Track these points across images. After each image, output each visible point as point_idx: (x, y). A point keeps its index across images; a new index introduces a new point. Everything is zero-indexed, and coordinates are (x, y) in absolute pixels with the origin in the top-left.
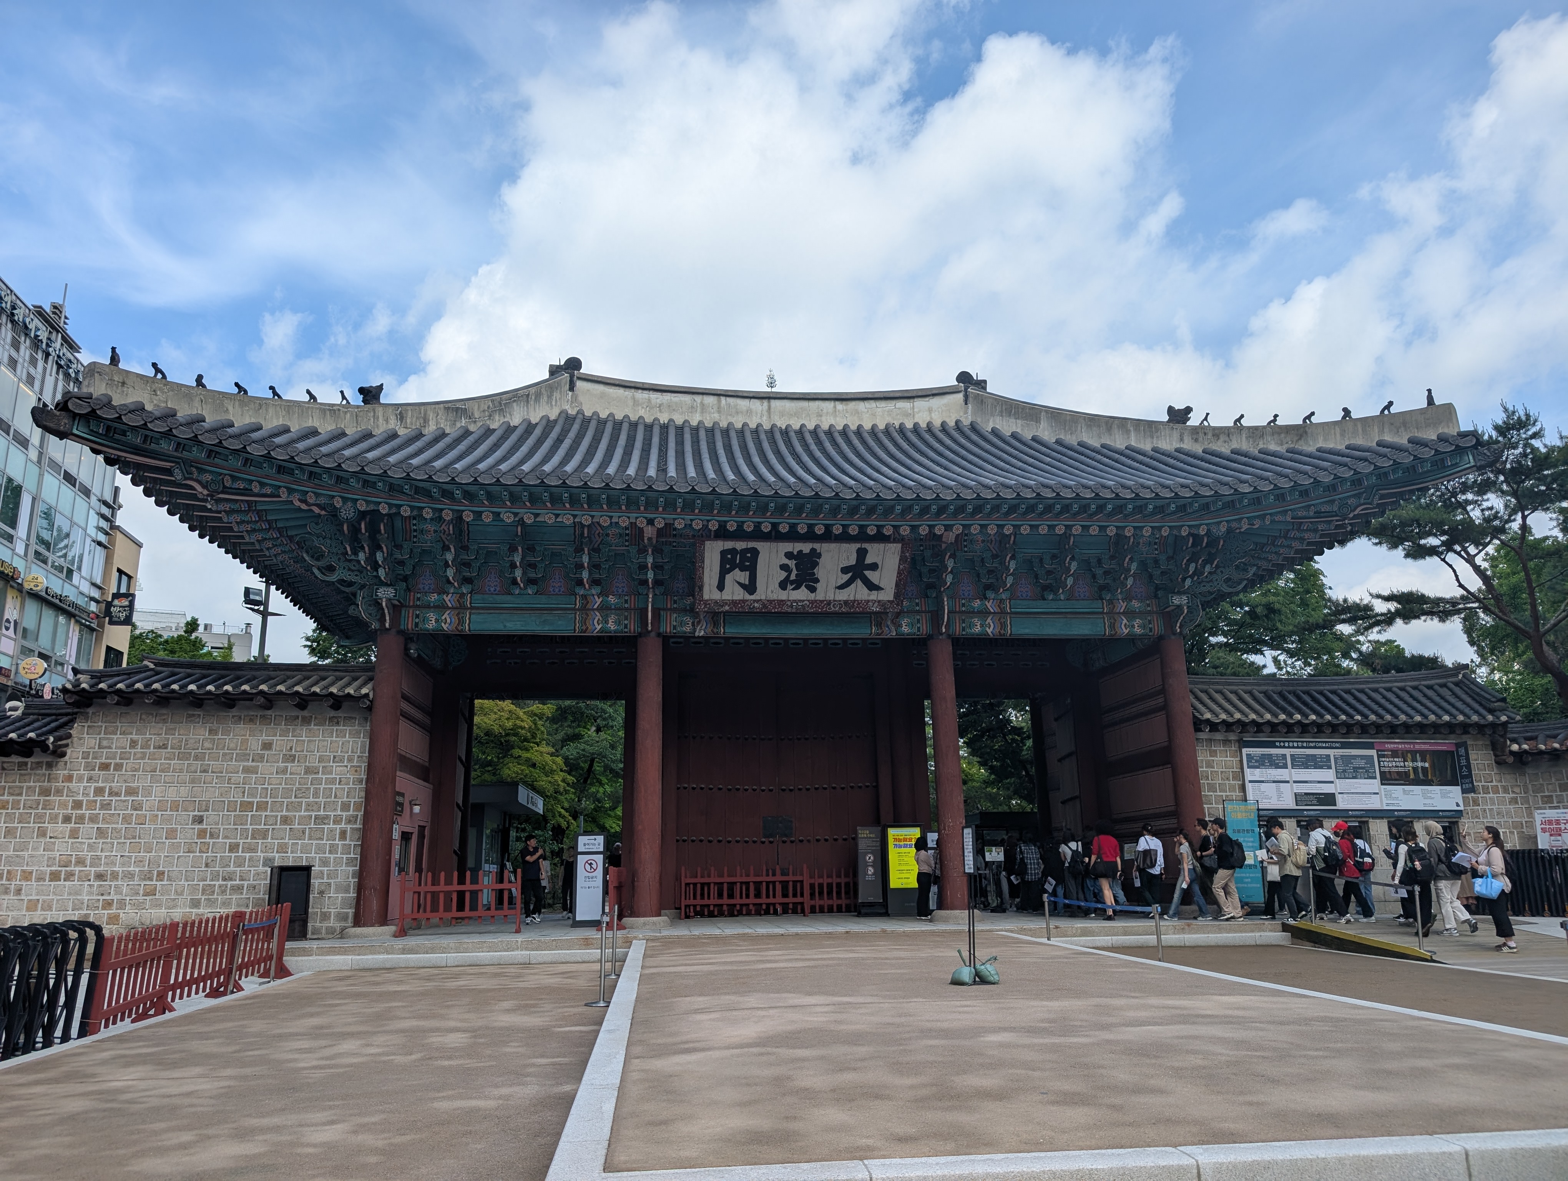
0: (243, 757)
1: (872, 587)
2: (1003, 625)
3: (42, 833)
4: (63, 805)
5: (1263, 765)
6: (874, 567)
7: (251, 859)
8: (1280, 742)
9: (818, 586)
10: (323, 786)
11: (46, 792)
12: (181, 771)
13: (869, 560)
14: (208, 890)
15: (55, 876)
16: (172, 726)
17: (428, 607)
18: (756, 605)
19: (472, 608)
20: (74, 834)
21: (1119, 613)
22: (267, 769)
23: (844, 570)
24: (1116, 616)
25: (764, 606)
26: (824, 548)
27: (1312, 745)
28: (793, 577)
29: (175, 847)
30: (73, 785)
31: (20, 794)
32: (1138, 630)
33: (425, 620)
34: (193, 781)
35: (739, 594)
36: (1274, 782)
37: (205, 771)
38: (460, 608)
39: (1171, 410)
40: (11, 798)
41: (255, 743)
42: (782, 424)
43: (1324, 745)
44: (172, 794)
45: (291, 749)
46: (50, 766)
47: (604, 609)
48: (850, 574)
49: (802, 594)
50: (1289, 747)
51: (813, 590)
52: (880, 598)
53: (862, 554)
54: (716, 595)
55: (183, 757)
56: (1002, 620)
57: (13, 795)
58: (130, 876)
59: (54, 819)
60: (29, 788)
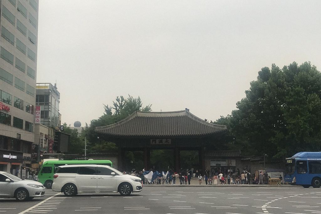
25: (157, 144)
26: (163, 139)
35: (154, 144)
36: (214, 163)
39: (205, 119)
42: (162, 116)
50: (216, 159)
53: (167, 140)
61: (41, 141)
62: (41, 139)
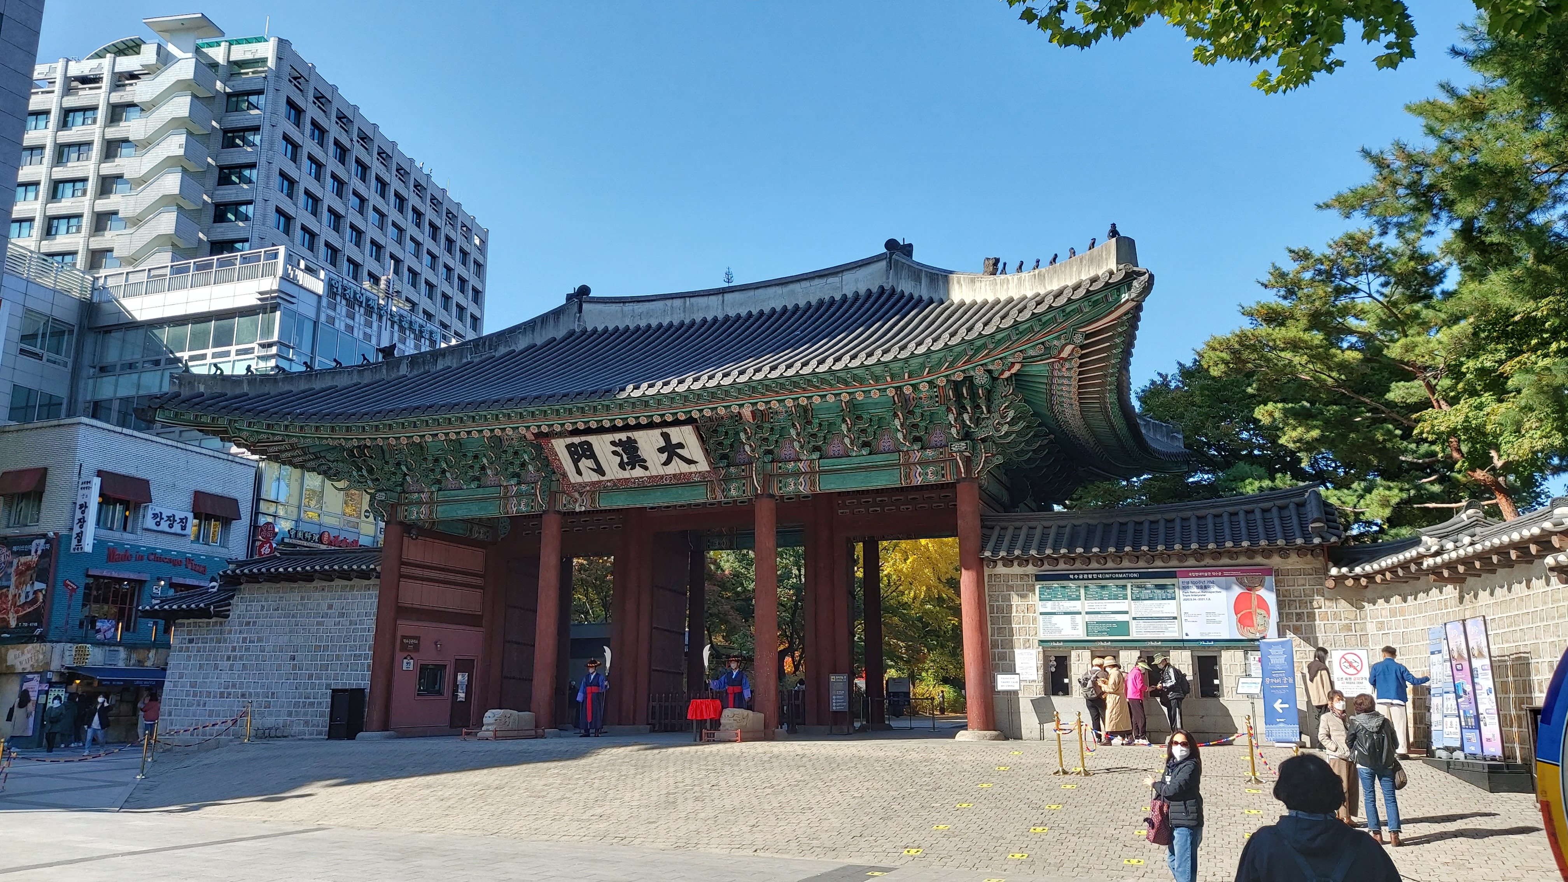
0: (317, 615)
1: (690, 462)
2: (813, 484)
4: (227, 649)
5: (1055, 597)
6: (681, 446)
7: (321, 684)
8: (1074, 574)
9: (647, 464)
10: (359, 634)
12: (284, 625)
13: (674, 441)
15: (222, 695)
16: (282, 595)
17: (411, 503)
18: (609, 484)
19: (438, 502)
20: (231, 668)
21: (914, 464)
22: (330, 621)
23: (661, 450)
24: (912, 467)
25: (615, 485)
26: (636, 435)
27: (1107, 576)
28: (626, 460)
30: (232, 635)
31: (207, 643)
32: (932, 479)
33: (411, 513)
34: (290, 632)
35: (595, 477)
36: (1066, 613)
37: (296, 625)
38: (431, 502)
43: (1121, 576)
44: (280, 641)
45: (343, 607)
47: (519, 495)
48: (666, 454)
49: (638, 472)
50: (1083, 579)
51: (646, 468)
52: (700, 470)
53: (666, 436)
54: (579, 479)
55: (288, 616)
56: (812, 478)
57: (203, 643)
58: (257, 695)
59: (222, 658)
60: (211, 638)
61: (78, 515)
62: (80, 501)
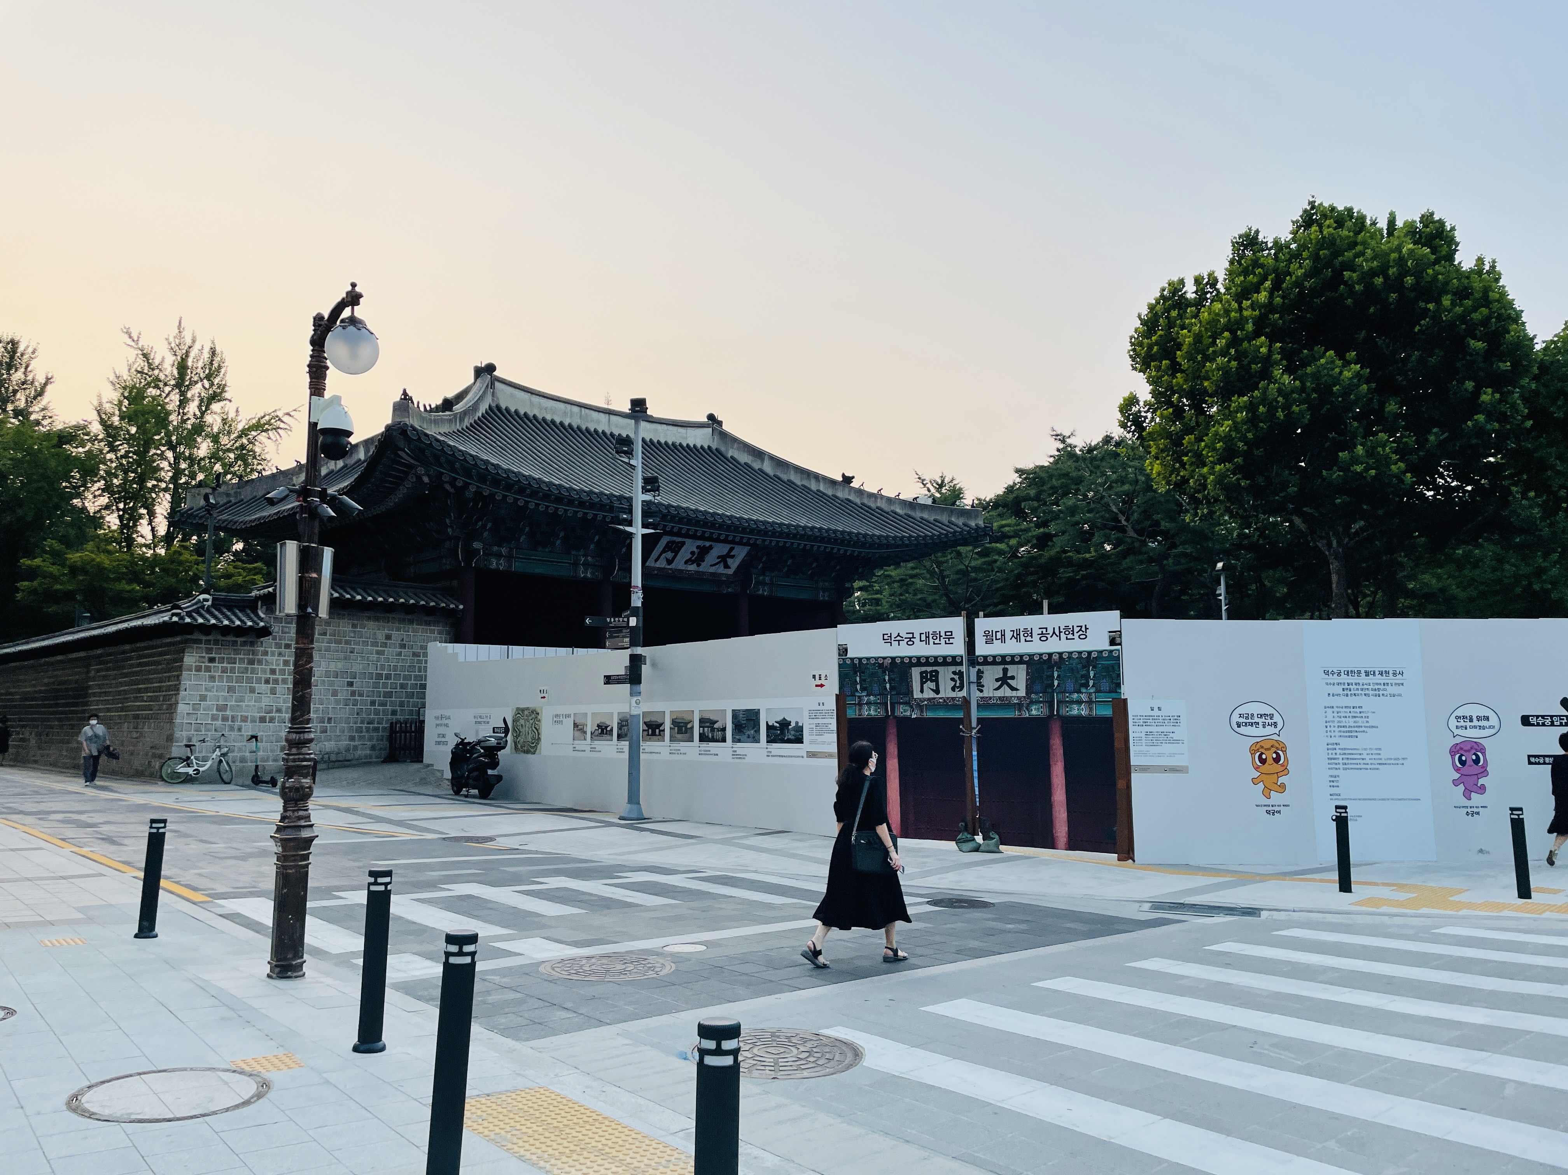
0: (375, 644)
1: (726, 566)
3: (252, 690)
4: (264, 671)
6: (733, 557)
7: (384, 711)
9: (703, 564)
11: (252, 662)
12: (337, 651)
13: (732, 553)
14: (359, 730)
15: (262, 720)
19: (515, 557)
20: (273, 692)
21: (820, 588)
22: (391, 651)
24: (818, 590)
26: (718, 546)
28: (693, 558)
29: (337, 702)
30: (269, 658)
31: (235, 663)
32: (827, 598)
33: (491, 563)
34: (345, 658)
37: (352, 652)
38: (510, 557)
39: (843, 475)
40: (229, 665)
41: (381, 636)
42: (615, 433)
44: (333, 667)
45: (403, 640)
46: (252, 644)
47: (586, 565)
48: (720, 559)
51: (699, 565)
52: (727, 573)
53: (731, 550)
55: (339, 642)
57: (229, 663)
59: (259, 681)
60: (240, 659)
